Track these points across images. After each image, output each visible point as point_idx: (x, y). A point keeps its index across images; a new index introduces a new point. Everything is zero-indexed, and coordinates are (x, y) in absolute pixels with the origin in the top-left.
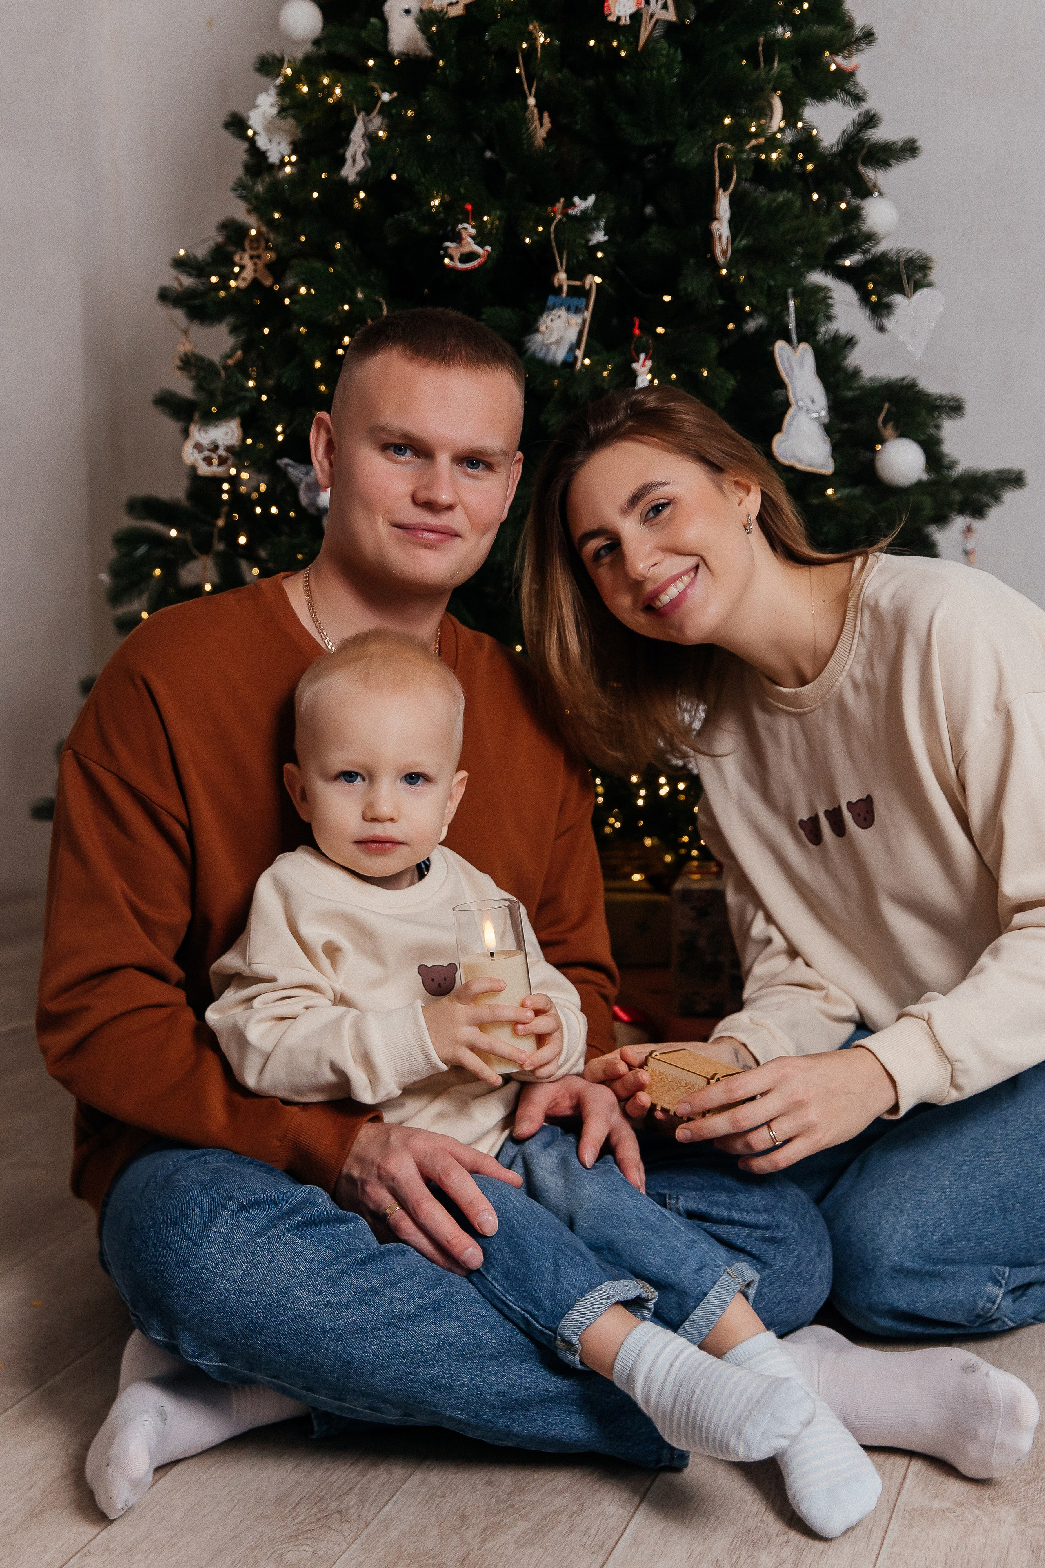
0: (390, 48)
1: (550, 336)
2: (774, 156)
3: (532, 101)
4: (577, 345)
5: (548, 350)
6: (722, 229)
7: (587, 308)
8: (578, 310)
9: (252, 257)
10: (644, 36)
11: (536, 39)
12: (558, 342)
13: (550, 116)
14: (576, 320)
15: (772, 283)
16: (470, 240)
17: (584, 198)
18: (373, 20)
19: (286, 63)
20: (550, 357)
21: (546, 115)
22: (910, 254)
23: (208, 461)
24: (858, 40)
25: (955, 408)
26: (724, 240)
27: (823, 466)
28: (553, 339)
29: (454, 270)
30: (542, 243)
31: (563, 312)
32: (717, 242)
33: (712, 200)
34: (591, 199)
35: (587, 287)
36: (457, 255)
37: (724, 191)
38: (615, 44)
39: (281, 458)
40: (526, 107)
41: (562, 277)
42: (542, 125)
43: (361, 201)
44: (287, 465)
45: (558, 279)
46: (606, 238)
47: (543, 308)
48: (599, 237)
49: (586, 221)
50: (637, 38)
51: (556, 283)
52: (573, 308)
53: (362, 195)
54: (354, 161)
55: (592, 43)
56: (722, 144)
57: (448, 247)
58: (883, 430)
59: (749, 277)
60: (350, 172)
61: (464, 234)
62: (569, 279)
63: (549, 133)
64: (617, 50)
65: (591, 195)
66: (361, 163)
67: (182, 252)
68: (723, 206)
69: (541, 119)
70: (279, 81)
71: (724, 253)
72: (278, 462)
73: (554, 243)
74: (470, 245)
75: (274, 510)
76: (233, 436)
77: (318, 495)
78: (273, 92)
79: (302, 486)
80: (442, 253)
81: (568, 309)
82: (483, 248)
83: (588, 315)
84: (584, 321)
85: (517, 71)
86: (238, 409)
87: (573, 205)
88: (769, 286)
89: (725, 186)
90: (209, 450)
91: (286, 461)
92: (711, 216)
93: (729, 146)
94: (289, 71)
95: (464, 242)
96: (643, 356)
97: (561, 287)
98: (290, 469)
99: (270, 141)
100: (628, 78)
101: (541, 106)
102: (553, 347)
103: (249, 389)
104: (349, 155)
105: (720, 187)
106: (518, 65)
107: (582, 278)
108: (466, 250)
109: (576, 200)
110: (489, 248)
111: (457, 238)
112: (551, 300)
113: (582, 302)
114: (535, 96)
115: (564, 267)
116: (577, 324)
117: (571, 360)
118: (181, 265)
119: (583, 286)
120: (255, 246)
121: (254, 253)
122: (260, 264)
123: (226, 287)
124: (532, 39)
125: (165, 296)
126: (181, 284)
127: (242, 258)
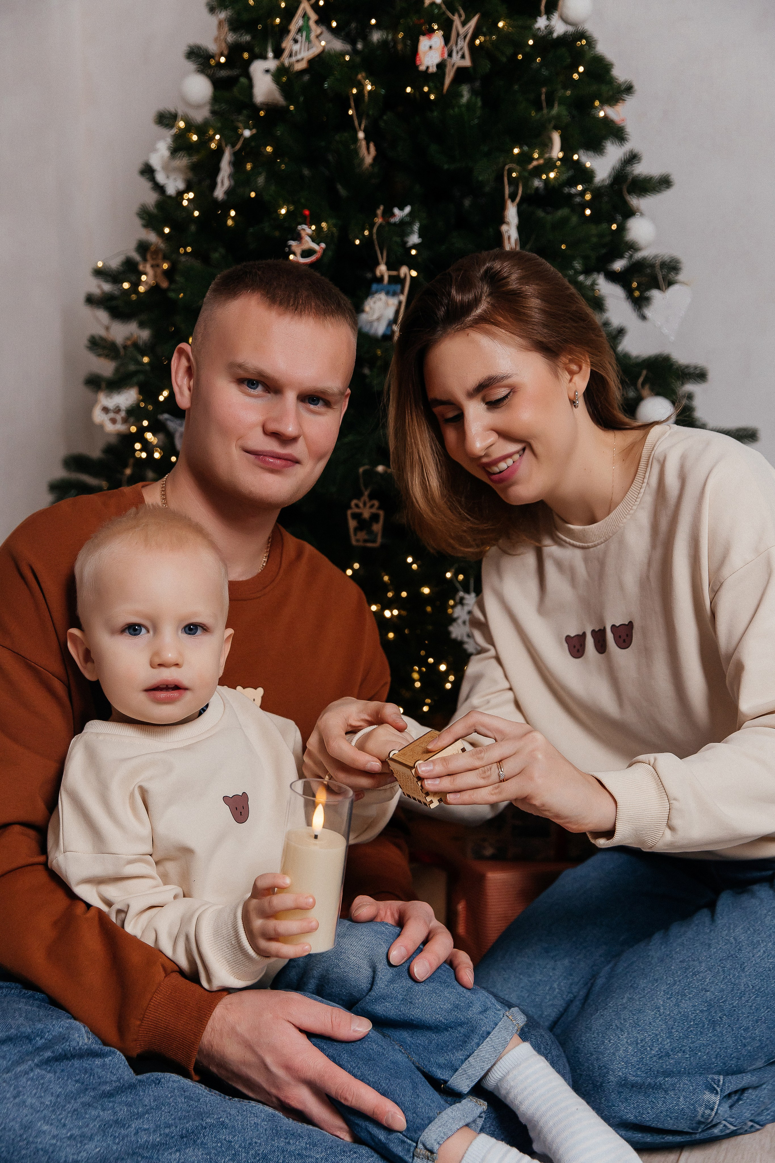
0: (253, 100)
1: (373, 314)
2: (552, 175)
3: (361, 135)
4: (395, 321)
5: (371, 326)
6: (512, 229)
7: (402, 292)
8: (394, 294)
9: (152, 266)
10: (448, 81)
11: (364, 87)
12: (379, 319)
13: (375, 145)
14: (393, 302)
16: (308, 239)
17: (401, 209)
18: (242, 78)
19: (179, 118)
20: (372, 332)
21: (372, 145)
22: (664, 259)
23: (114, 421)
24: (621, 92)
25: (698, 375)
26: (514, 238)
28: (375, 316)
29: (296, 264)
30: (367, 242)
31: (383, 296)
32: (507, 240)
33: (502, 208)
34: (408, 209)
35: (403, 277)
36: (298, 251)
37: (513, 201)
38: (426, 89)
39: (161, 415)
40: (356, 139)
41: (382, 269)
42: (369, 152)
43: (233, 218)
44: (166, 421)
45: (380, 270)
46: (419, 239)
47: (368, 293)
48: (414, 239)
49: (404, 227)
50: (443, 84)
51: (378, 273)
52: (391, 292)
53: (233, 213)
54: (223, 184)
55: (409, 90)
56: (510, 166)
57: (290, 246)
58: (642, 391)
60: (219, 193)
61: (303, 234)
62: (389, 269)
63: (375, 159)
64: (428, 94)
65: (406, 205)
66: (227, 185)
67: (100, 264)
68: (512, 211)
69: (368, 148)
70: (174, 131)
72: (159, 418)
73: (376, 243)
74: (309, 243)
76: (132, 400)
78: (169, 140)
79: (176, 436)
80: (287, 249)
81: (387, 293)
82: (318, 244)
83: (403, 298)
84: (400, 303)
85: (350, 112)
86: (135, 380)
87: (393, 215)
89: (513, 197)
90: (114, 412)
91: (166, 416)
92: (501, 220)
93: (516, 167)
94: (182, 124)
95: (303, 241)
97: (382, 277)
98: (168, 424)
99: (168, 177)
100: (435, 114)
101: (367, 139)
102: (375, 324)
104: (219, 180)
105: (509, 198)
106: (350, 107)
107: (397, 269)
108: (305, 247)
109: (396, 211)
110: (323, 245)
111: (298, 237)
112: (374, 287)
113: (398, 287)
114: (365, 131)
115: (385, 260)
116: (393, 304)
117: (389, 333)
118: (99, 273)
119: (398, 276)
120: (154, 257)
121: (154, 263)
122: (159, 271)
123: (137, 292)
124: (361, 87)
125: (91, 300)
126: (102, 289)
127: (145, 267)
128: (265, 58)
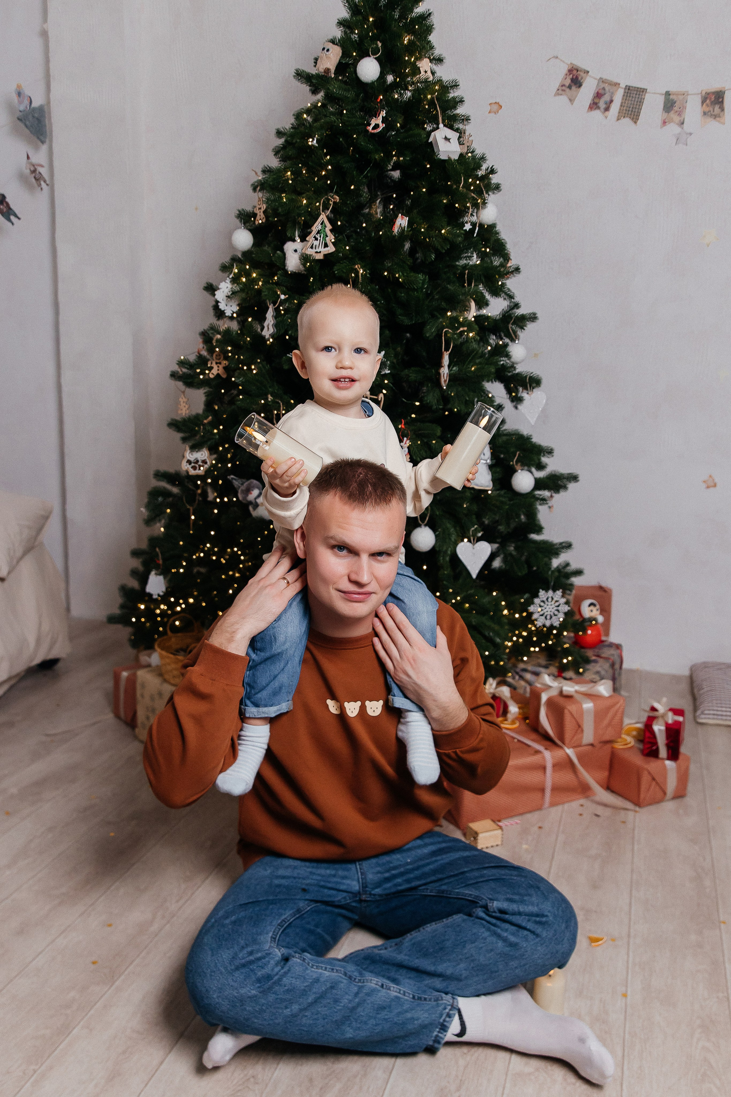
0: (286, 268)
2: (471, 335)
6: (445, 371)
9: (217, 363)
11: (358, 272)
15: (467, 399)
18: (278, 252)
19: (235, 266)
22: (532, 375)
23: (194, 468)
24: (512, 272)
25: (550, 452)
26: (445, 375)
27: (487, 486)
32: (442, 377)
33: (441, 357)
35: (380, 400)
37: (447, 352)
38: (397, 275)
39: (229, 475)
43: (270, 343)
44: (232, 479)
46: (389, 372)
48: (386, 371)
53: (271, 340)
54: (268, 328)
55: (386, 273)
56: (447, 329)
58: (516, 466)
59: (456, 394)
60: (266, 333)
64: (398, 278)
66: (271, 330)
67: (182, 358)
68: (446, 360)
70: (232, 276)
71: (445, 381)
72: (228, 477)
75: (226, 499)
76: (205, 455)
77: (247, 495)
78: (228, 280)
79: (239, 491)
86: (207, 444)
88: (466, 400)
89: (447, 350)
90: (194, 463)
91: (232, 477)
92: (440, 365)
93: (450, 331)
94: (236, 271)
96: (405, 439)
98: (234, 481)
99: (226, 305)
103: (215, 434)
104: (265, 324)
105: (445, 351)
107: (377, 395)
118: (182, 363)
119: (377, 399)
120: (218, 358)
121: (218, 361)
122: (221, 367)
123: (204, 374)
124: (357, 273)
125: (174, 375)
126: (181, 371)
127: (212, 363)
128: (294, 241)
